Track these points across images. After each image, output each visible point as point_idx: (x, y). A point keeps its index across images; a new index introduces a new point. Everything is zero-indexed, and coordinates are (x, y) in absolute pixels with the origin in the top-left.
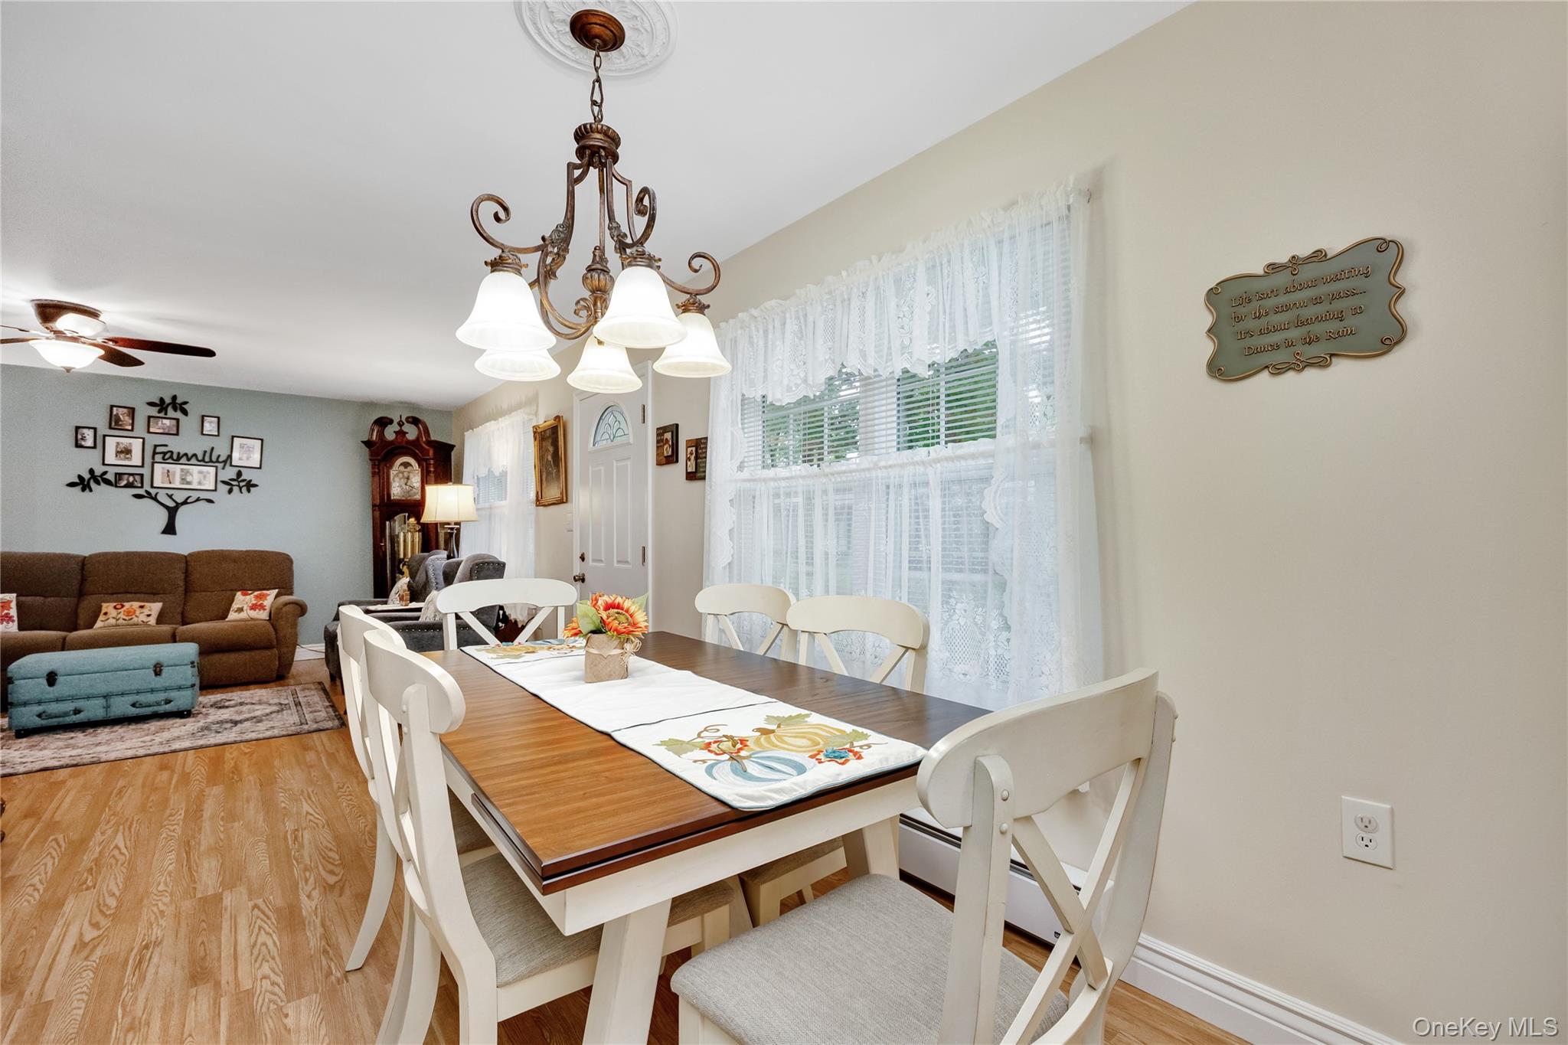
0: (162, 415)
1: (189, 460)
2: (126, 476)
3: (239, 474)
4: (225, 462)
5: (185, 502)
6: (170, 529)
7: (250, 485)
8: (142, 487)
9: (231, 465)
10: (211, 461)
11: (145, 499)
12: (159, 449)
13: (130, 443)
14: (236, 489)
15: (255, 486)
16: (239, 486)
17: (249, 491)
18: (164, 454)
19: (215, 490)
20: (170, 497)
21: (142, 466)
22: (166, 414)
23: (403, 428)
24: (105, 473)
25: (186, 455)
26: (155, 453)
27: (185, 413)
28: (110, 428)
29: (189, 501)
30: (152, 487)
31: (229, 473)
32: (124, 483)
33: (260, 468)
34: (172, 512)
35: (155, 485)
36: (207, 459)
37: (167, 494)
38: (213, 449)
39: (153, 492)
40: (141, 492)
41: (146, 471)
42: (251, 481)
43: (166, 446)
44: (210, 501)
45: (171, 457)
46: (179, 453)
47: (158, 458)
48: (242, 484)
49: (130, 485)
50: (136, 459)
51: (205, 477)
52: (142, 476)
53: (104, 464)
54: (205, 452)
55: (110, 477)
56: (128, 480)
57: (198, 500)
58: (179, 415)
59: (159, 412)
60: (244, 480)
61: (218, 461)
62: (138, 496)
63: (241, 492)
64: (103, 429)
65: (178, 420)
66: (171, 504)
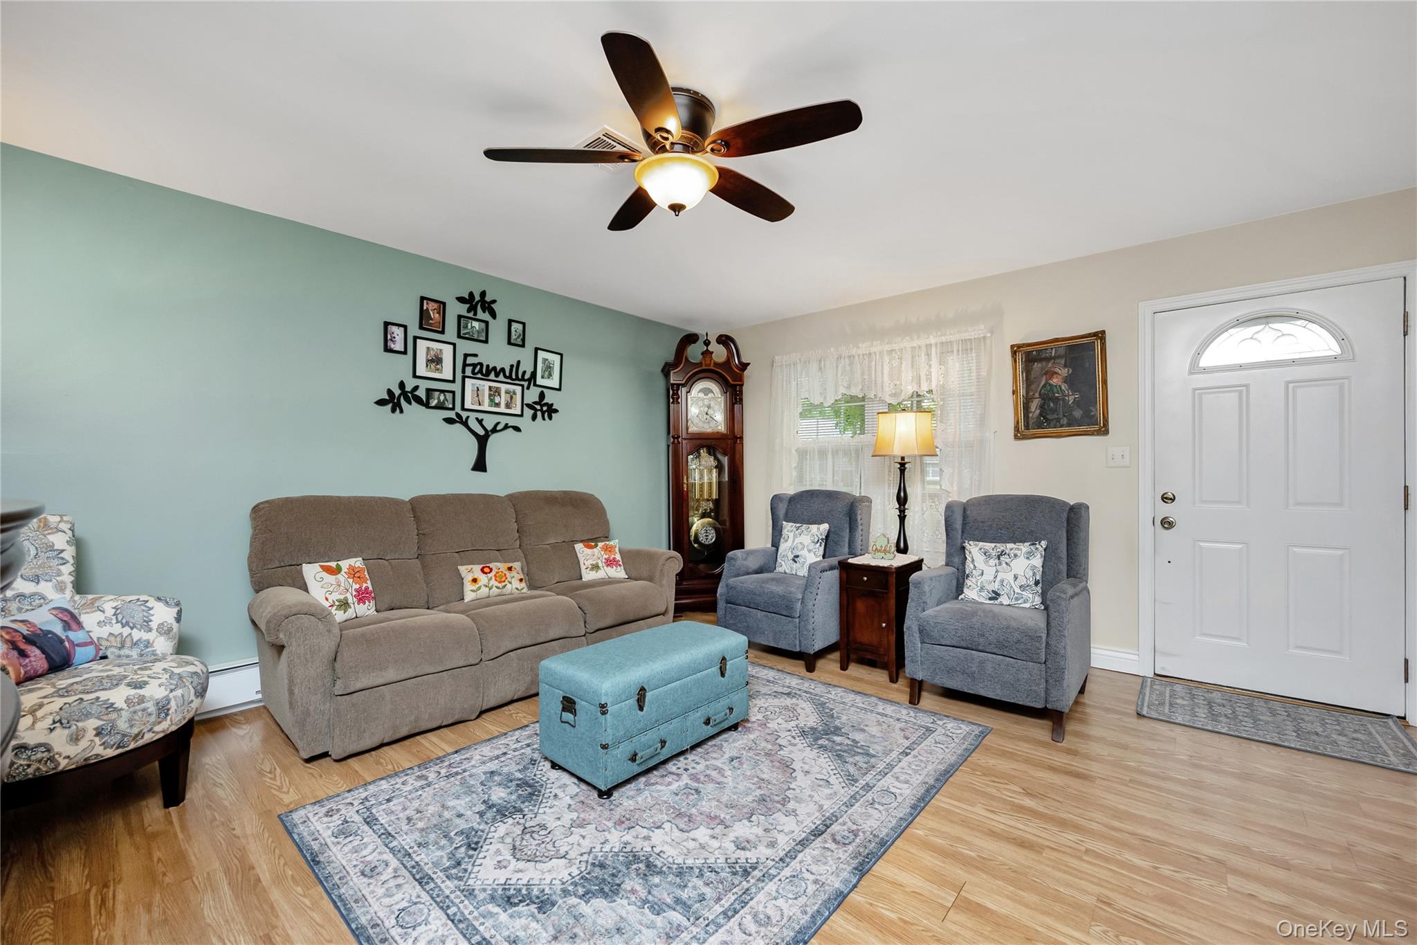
0: (471, 315)
1: (497, 375)
2: (437, 394)
3: (542, 396)
4: (529, 380)
5: (494, 430)
6: (480, 465)
7: (551, 411)
8: (453, 409)
9: (535, 385)
10: (517, 379)
11: (458, 424)
12: (470, 360)
13: (441, 350)
14: (539, 414)
15: (556, 411)
16: (541, 410)
17: (550, 418)
18: (474, 366)
19: (521, 415)
20: (480, 422)
21: (453, 381)
22: (475, 314)
23: (709, 348)
24: (416, 388)
25: (495, 368)
26: (465, 365)
27: (493, 315)
28: (421, 327)
29: (498, 428)
30: (463, 409)
31: (532, 395)
32: (434, 403)
33: (559, 389)
34: (482, 441)
35: (466, 407)
36: (514, 377)
37: (477, 419)
38: (519, 362)
39: (464, 415)
40: (452, 414)
41: (456, 387)
42: (552, 404)
43: (476, 355)
44: (517, 429)
45: (480, 371)
46: (488, 366)
47: (469, 370)
48: (545, 408)
49: (440, 407)
50: (447, 373)
51: (511, 398)
52: (453, 392)
53: (415, 376)
54: (512, 366)
55: (421, 393)
56: (439, 398)
57: (506, 427)
58: (486, 316)
59: (469, 311)
60: (546, 404)
61: (523, 379)
62: (449, 421)
63: (544, 419)
64: (414, 330)
65: (487, 323)
66: (481, 432)
